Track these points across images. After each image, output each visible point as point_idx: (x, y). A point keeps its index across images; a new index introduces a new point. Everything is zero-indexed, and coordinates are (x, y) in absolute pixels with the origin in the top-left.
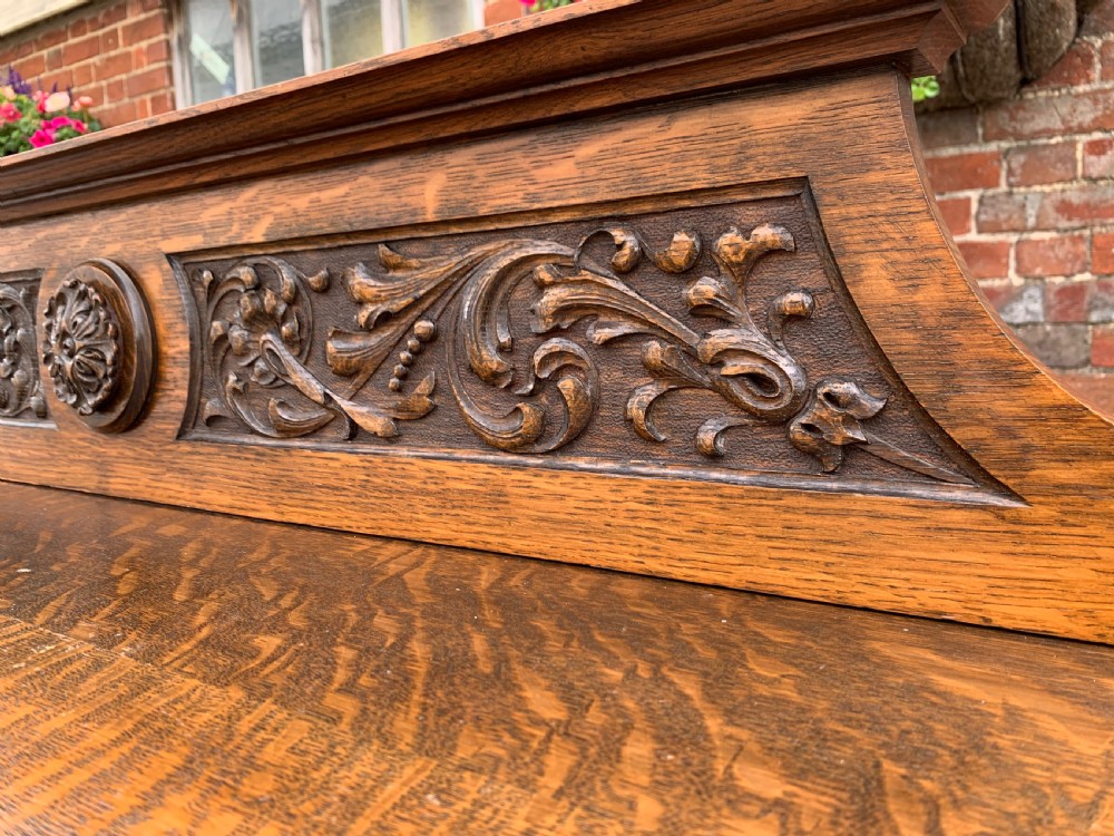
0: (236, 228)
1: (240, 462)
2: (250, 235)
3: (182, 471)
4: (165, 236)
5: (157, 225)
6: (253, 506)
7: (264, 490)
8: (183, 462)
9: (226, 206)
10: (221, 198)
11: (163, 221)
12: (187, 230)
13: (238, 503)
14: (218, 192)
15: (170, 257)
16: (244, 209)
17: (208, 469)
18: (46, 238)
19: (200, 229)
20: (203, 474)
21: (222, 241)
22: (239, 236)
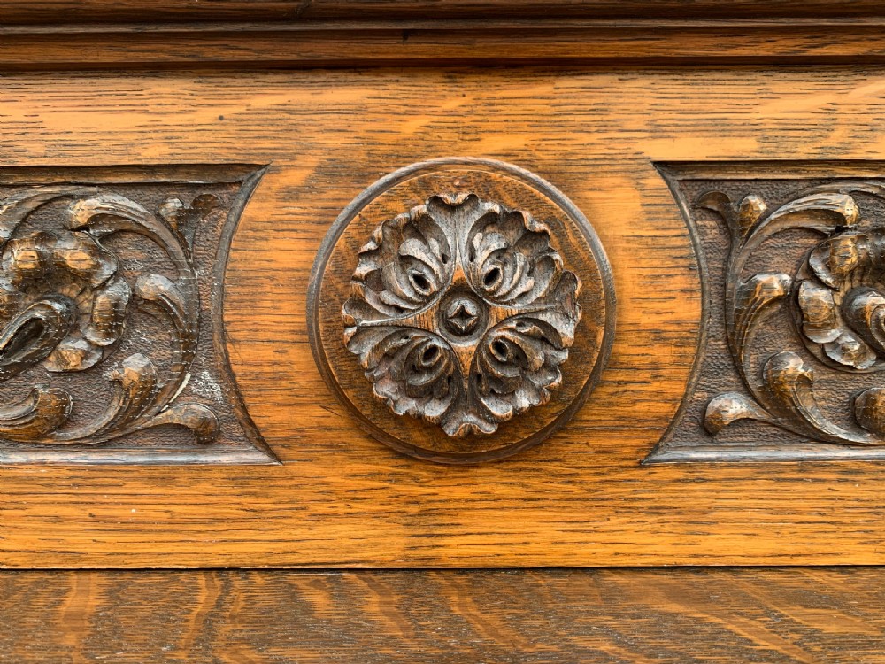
0: (839, 135)
1: (800, 487)
2: (871, 147)
3: (656, 510)
4: (656, 131)
5: (639, 112)
6: (829, 549)
7: (853, 523)
8: (663, 496)
9: (822, 99)
10: (811, 85)
11: (655, 108)
12: (720, 127)
13: (790, 549)
14: (807, 76)
15: (664, 166)
16: (864, 109)
17: (719, 503)
18: (283, 108)
19: (753, 129)
20: (710, 510)
21: (804, 151)
22: (844, 147)
